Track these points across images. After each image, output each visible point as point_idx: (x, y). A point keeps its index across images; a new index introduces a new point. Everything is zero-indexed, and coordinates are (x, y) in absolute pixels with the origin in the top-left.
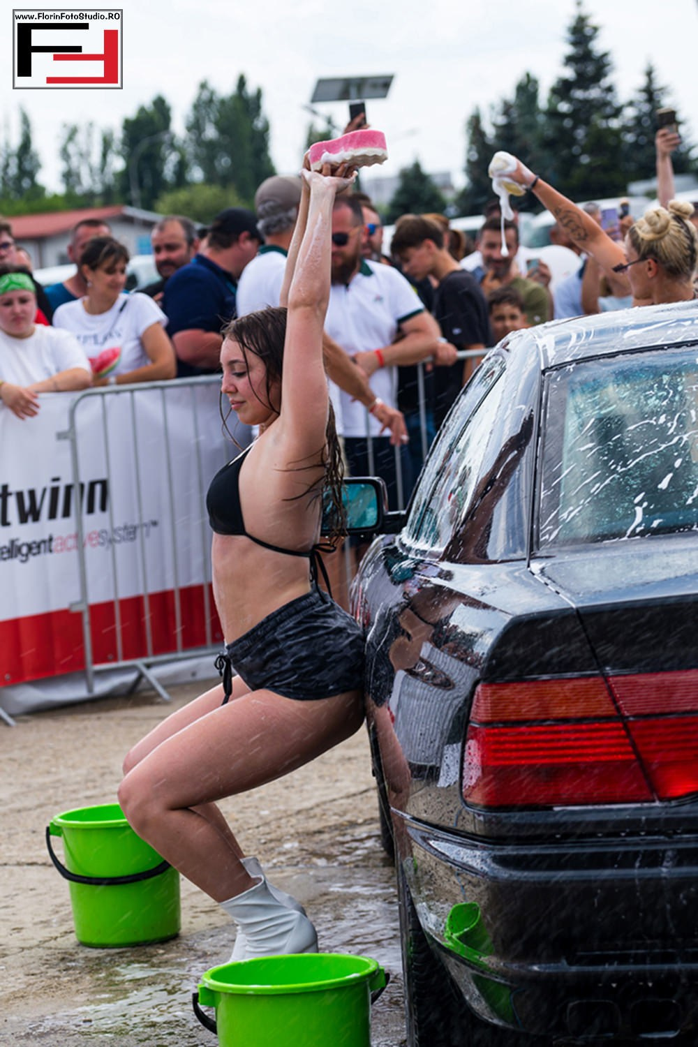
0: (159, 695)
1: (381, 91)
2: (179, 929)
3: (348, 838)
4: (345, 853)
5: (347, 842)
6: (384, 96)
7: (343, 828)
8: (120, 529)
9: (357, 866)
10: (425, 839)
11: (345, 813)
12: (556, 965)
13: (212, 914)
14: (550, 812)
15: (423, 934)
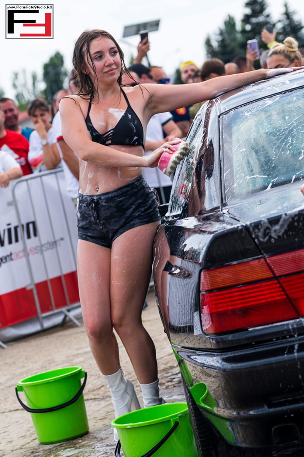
0: (74, 323)
1: (155, 28)
2: (88, 429)
3: (170, 374)
4: (169, 381)
5: (170, 376)
6: (157, 30)
7: (167, 370)
8: (45, 244)
9: (174, 387)
10: (189, 357)
11: (168, 363)
12: (262, 409)
13: (105, 420)
14: (247, 331)
15: (197, 406)
